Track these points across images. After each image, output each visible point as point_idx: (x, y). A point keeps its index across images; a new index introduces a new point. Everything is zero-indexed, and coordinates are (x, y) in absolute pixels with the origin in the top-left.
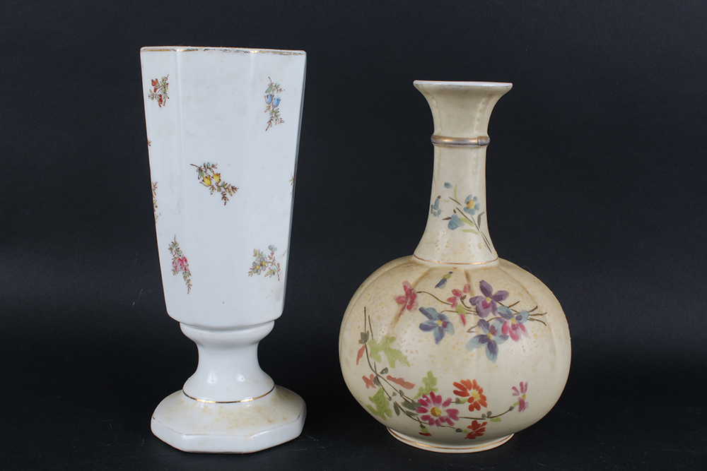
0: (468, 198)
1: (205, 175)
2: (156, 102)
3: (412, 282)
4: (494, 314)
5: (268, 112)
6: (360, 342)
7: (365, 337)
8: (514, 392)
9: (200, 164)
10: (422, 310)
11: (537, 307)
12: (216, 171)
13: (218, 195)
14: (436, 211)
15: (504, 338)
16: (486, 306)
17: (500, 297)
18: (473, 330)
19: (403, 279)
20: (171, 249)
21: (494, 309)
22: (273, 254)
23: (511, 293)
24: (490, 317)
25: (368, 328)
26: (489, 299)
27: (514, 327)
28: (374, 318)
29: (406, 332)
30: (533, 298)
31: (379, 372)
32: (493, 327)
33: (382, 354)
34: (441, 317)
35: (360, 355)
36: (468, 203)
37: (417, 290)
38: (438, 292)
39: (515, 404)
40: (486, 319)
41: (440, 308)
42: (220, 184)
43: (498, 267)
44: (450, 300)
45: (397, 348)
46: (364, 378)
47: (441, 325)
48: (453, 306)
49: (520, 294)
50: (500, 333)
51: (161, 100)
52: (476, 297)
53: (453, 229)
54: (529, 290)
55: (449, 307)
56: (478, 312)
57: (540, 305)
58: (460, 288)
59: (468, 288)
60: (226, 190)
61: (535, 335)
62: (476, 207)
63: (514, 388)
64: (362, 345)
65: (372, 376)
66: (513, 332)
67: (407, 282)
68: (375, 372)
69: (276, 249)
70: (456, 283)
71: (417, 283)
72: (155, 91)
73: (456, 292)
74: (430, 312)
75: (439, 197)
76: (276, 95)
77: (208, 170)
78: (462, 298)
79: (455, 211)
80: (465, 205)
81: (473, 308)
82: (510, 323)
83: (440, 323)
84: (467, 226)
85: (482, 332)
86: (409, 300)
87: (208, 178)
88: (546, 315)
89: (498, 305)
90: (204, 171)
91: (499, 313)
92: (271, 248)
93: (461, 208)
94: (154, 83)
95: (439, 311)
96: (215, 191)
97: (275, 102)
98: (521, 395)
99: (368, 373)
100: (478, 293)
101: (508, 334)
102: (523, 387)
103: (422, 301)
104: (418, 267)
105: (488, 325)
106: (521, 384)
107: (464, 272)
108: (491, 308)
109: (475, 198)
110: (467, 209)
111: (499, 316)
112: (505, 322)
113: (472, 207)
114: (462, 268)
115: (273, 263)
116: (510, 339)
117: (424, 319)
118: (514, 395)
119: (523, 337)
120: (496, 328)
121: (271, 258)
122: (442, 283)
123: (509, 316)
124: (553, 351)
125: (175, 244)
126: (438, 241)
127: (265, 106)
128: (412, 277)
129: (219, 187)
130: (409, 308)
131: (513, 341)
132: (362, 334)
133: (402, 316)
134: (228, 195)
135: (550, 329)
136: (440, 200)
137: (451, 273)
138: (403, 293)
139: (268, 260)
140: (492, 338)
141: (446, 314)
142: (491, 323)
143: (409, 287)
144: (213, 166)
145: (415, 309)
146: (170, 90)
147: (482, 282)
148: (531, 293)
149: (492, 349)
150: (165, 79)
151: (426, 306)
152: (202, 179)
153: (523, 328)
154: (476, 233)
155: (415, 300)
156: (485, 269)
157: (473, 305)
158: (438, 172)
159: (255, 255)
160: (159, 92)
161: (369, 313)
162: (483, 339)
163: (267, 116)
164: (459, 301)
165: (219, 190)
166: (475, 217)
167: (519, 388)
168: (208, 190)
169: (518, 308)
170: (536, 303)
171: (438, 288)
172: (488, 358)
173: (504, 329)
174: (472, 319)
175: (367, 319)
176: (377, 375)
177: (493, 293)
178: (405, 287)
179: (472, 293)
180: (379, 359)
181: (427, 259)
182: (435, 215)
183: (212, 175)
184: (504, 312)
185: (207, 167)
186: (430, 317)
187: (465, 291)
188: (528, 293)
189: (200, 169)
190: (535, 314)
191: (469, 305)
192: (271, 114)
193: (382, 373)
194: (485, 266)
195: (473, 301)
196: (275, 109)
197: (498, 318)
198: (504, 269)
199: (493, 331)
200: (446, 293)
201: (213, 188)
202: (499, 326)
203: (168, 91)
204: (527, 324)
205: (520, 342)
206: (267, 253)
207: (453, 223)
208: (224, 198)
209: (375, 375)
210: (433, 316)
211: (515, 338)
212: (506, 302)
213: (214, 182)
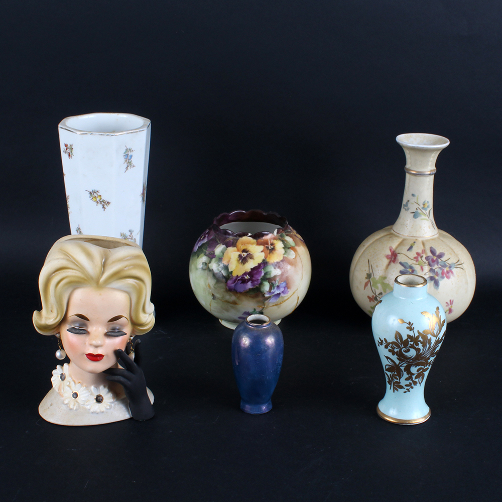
0: (424, 202)
1: (93, 196)
2: (67, 155)
3: (394, 247)
4: (438, 265)
5: (126, 163)
6: (366, 278)
7: (369, 276)
8: (446, 304)
9: (91, 190)
10: (401, 263)
11: (459, 261)
12: (99, 194)
13: (100, 206)
14: (407, 208)
15: (443, 278)
16: (433, 261)
17: (440, 256)
18: (427, 274)
19: (389, 246)
20: (77, 231)
21: (438, 263)
22: (131, 234)
23: (446, 253)
24: (435, 267)
25: (371, 271)
26: (434, 258)
27: (448, 272)
28: (374, 266)
29: (392, 274)
30: (457, 255)
31: (377, 294)
32: (437, 272)
33: (379, 285)
34: (411, 267)
35: (366, 285)
36: (424, 205)
37: (397, 252)
38: (409, 253)
39: (447, 311)
40: (434, 268)
41: (410, 262)
42: (101, 200)
43: (438, 238)
44: (415, 258)
45: (388, 282)
46: (369, 297)
47: (411, 271)
48: (417, 261)
49: (451, 254)
50: (441, 275)
51: (69, 155)
52: (428, 256)
53: (416, 218)
54: (455, 251)
55: (414, 262)
56: (429, 265)
57: (460, 259)
58: (420, 251)
59: (424, 251)
60: (105, 204)
61: (458, 275)
62: (428, 207)
63: (447, 303)
64: (367, 280)
65: (373, 296)
66: (447, 274)
67: (391, 247)
68: (375, 294)
69: (133, 231)
70: (418, 248)
71: (397, 248)
72: (67, 149)
73: (418, 254)
74: (405, 264)
75: (408, 201)
76: (130, 154)
77: (95, 194)
78: (421, 257)
79: (417, 209)
80: (422, 206)
81: (427, 262)
82: (446, 270)
83: (410, 271)
84: (423, 217)
85: (432, 275)
86: (393, 257)
87: (95, 197)
88: (464, 264)
89: (439, 260)
90: (93, 194)
91: (440, 265)
92: (130, 231)
93: (420, 208)
94: (66, 145)
95: (409, 264)
96: (99, 204)
97: (129, 158)
98: (450, 306)
99: (371, 295)
100: (430, 254)
101: (445, 276)
102: (451, 302)
103: (401, 258)
104: (397, 238)
105: (434, 271)
106: (450, 301)
107: (421, 242)
108: (436, 262)
109: (428, 202)
110: (423, 208)
111: (440, 266)
112: (443, 270)
113: (426, 207)
114: (420, 239)
115: (132, 239)
116: (445, 278)
117: (402, 268)
118: (447, 306)
119: (452, 277)
120: (439, 273)
121: (130, 236)
122: (410, 248)
123: (445, 266)
124: (467, 283)
125: (79, 229)
126: (407, 224)
127: (124, 160)
128: (394, 244)
129: (101, 202)
130: (394, 261)
131: (447, 280)
132: (367, 274)
133: (390, 266)
134: (105, 206)
135: (465, 272)
136: (409, 202)
137: (415, 242)
138: (390, 253)
139: (129, 237)
140: (437, 278)
141: (413, 265)
142: (436, 270)
143: (392, 250)
144: (97, 191)
145: (397, 263)
146: (74, 151)
147: (431, 248)
148: (456, 252)
149: (437, 284)
150: (71, 146)
151: (403, 261)
152: (91, 198)
153: (452, 272)
154: (427, 220)
155: (397, 258)
156: (432, 239)
157: (427, 260)
158: (408, 187)
159: (121, 236)
160: (69, 151)
161: (371, 263)
162: (432, 278)
163: (126, 165)
164: (419, 259)
165: (101, 203)
166: (428, 212)
167: (449, 303)
168: (95, 203)
169: (450, 262)
170: (458, 258)
171: (408, 252)
172: (435, 288)
173: (443, 273)
174: (427, 268)
175: (370, 266)
176: (376, 296)
177: (437, 254)
178: (390, 250)
179: (426, 254)
180: (378, 288)
181: (401, 233)
182: (406, 210)
183: (97, 196)
184: (442, 264)
185: (94, 192)
186: (405, 267)
187: (422, 253)
188: (454, 252)
189: (90, 193)
190: (458, 264)
191: (425, 261)
192: (128, 163)
193: (379, 295)
194: (432, 238)
195: (427, 258)
196: (130, 161)
197: (440, 268)
198: (442, 238)
199: (437, 274)
200: (412, 254)
201: (97, 202)
202: (440, 272)
203: (73, 152)
204: (454, 270)
205: (450, 279)
206: (128, 234)
207: (416, 215)
208: (103, 207)
209: (375, 296)
210: (407, 267)
211: (448, 277)
212: (444, 259)
213: (98, 199)
